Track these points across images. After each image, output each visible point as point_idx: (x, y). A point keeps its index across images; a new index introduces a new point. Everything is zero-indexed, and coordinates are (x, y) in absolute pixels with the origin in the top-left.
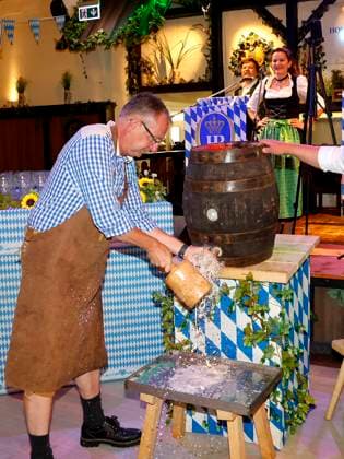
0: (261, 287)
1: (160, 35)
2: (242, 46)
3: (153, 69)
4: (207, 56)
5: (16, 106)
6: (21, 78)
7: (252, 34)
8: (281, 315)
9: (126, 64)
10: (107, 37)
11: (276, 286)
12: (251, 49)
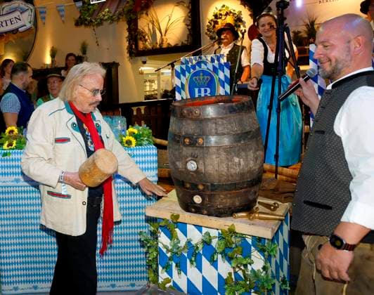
0: (244, 238)
1: (152, 11)
2: (216, 16)
3: (147, 37)
4: (187, 25)
5: (49, 67)
6: (53, 47)
7: (224, 6)
8: (264, 268)
9: (126, 34)
10: (111, 15)
11: (258, 240)
12: (223, 18)
